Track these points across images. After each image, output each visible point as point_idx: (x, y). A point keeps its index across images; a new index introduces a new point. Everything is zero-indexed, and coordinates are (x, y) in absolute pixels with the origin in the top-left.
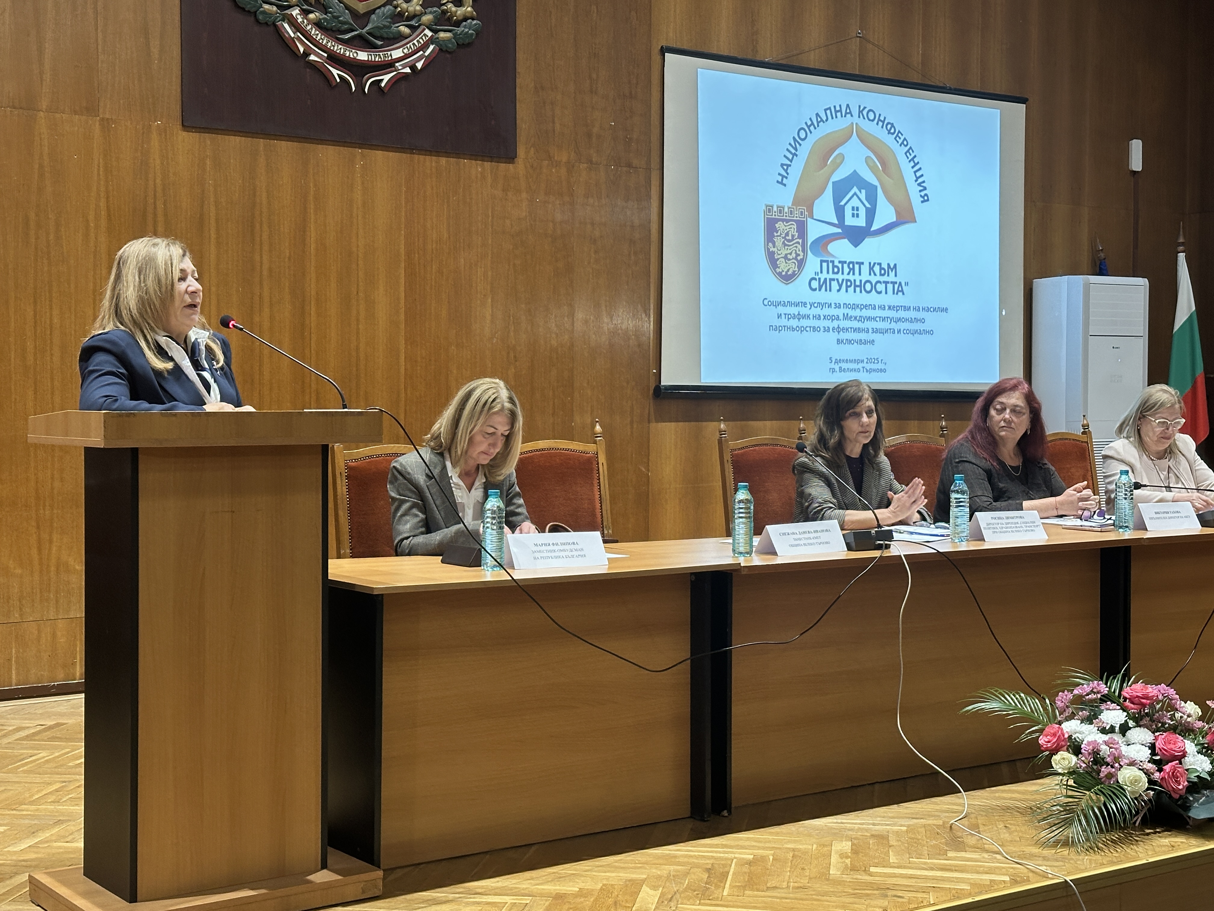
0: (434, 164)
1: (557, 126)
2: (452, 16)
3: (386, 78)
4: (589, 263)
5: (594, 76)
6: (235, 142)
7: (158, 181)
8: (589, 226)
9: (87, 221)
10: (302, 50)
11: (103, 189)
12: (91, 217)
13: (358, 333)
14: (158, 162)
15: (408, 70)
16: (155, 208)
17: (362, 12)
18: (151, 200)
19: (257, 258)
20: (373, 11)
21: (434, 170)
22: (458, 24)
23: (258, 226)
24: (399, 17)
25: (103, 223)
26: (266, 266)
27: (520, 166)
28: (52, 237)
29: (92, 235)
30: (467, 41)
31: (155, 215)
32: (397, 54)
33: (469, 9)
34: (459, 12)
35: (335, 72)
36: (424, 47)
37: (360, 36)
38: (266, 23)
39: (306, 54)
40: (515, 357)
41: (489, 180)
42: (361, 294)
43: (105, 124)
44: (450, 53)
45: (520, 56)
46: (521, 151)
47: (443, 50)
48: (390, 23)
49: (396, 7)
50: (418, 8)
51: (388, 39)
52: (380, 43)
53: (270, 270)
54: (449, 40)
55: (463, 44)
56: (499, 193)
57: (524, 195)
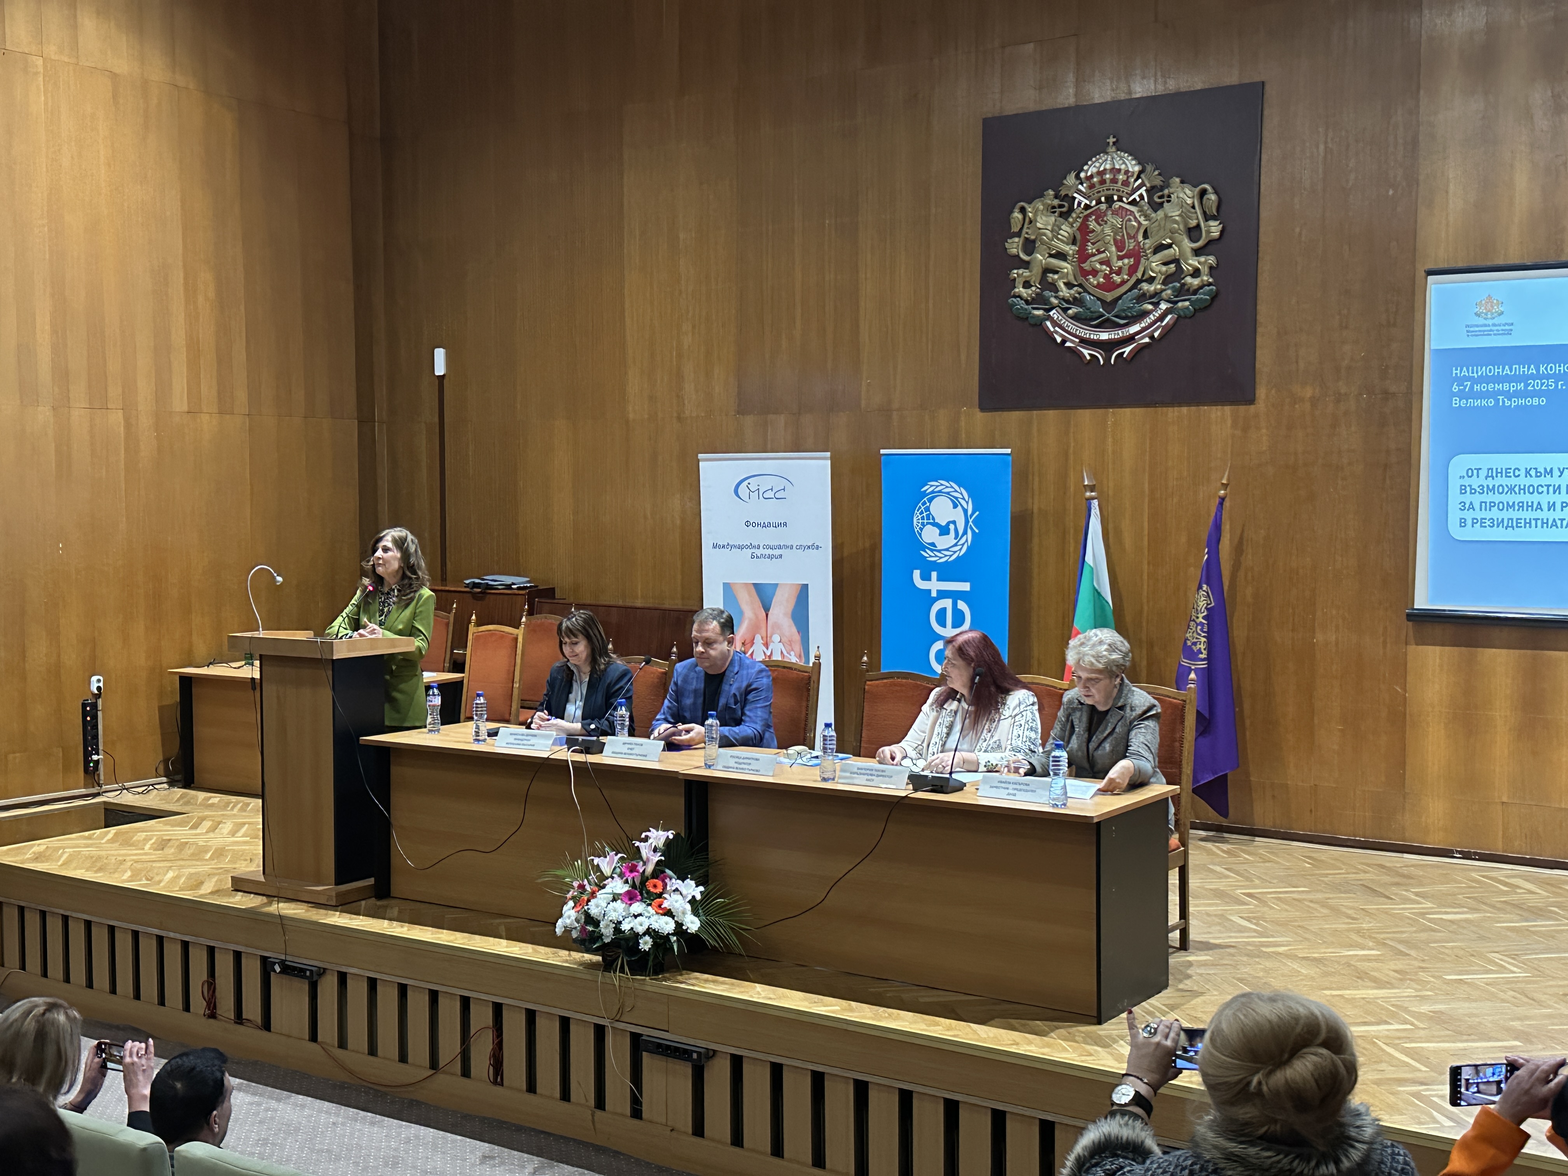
0: (1176, 414)
1: (1302, 365)
2: (1189, 288)
3: (1128, 350)
5: (1345, 312)
6: (1015, 416)
8: (1335, 455)
10: (1059, 340)
15: (1147, 340)
17: (1109, 300)
19: (1030, 501)
20: (1119, 298)
21: (1176, 419)
22: (1195, 292)
23: (1030, 477)
24: (1143, 297)
27: (1260, 406)
32: (1134, 329)
33: (1205, 278)
35: (1086, 352)
36: (1162, 318)
37: (1108, 320)
38: (1035, 325)
41: (1229, 422)
44: (1187, 318)
45: (1263, 309)
46: (1261, 392)
48: (1134, 304)
49: (1140, 290)
50: (1159, 287)
52: (1122, 322)
55: (1201, 309)
56: (1238, 433)
57: (1264, 431)
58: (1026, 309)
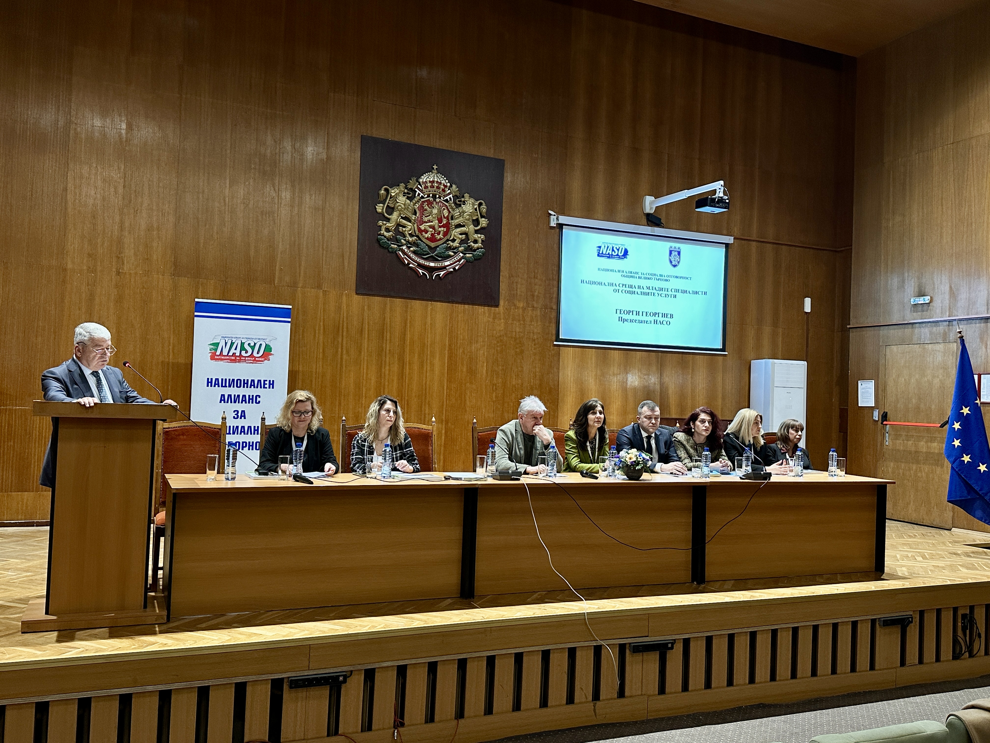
0: (462, 308)
1: (519, 293)
2: (472, 248)
3: (442, 273)
4: (531, 349)
5: (536, 271)
6: (377, 300)
7: (345, 315)
8: (532, 334)
9: (315, 330)
10: (406, 262)
11: (322, 318)
12: (317, 329)
13: (426, 377)
14: (345, 307)
15: (452, 270)
16: (343, 325)
17: (433, 247)
18: (341, 322)
19: (384, 345)
20: (438, 246)
21: (462, 310)
22: (475, 251)
23: (385, 333)
24: (450, 248)
25: (322, 331)
26: (388, 349)
27: (501, 308)
28: (301, 336)
29: (317, 336)
30: (478, 258)
31: (343, 328)
32: (447, 263)
33: (480, 245)
34: (475, 246)
35: (420, 271)
36: (459, 261)
37: (432, 256)
38: (392, 252)
39: (409, 264)
40: (496, 388)
41: (487, 315)
42: (428, 361)
43: (325, 292)
44: (471, 262)
45: (502, 263)
46: (502, 303)
47: (468, 261)
48: (445, 251)
49: (448, 244)
50: (458, 245)
51: (444, 257)
52: (440, 259)
53: (390, 350)
54: (471, 257)
55: (477, 259)
56: (491, 320)
57: (502, 321)
58: (388, 243)
